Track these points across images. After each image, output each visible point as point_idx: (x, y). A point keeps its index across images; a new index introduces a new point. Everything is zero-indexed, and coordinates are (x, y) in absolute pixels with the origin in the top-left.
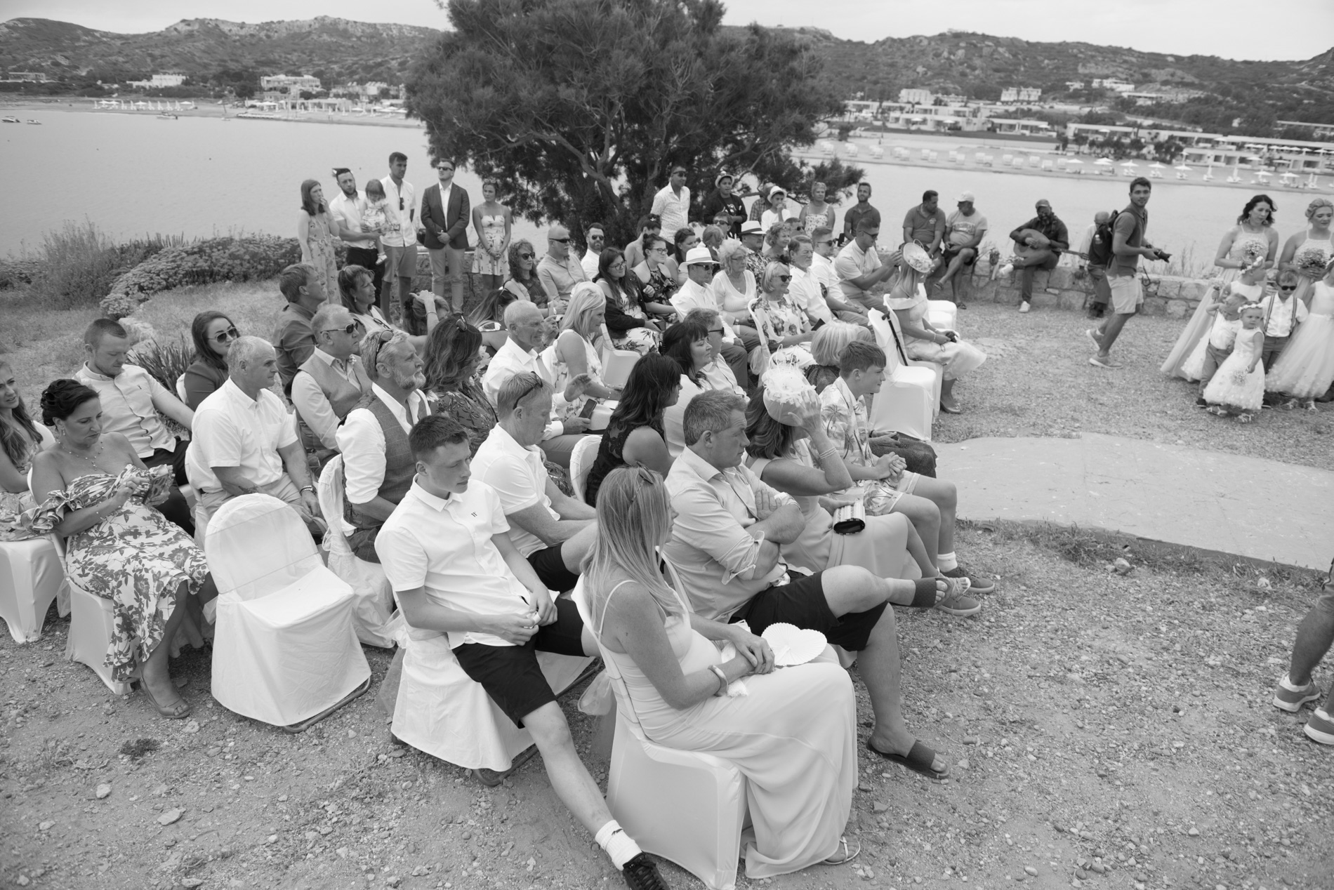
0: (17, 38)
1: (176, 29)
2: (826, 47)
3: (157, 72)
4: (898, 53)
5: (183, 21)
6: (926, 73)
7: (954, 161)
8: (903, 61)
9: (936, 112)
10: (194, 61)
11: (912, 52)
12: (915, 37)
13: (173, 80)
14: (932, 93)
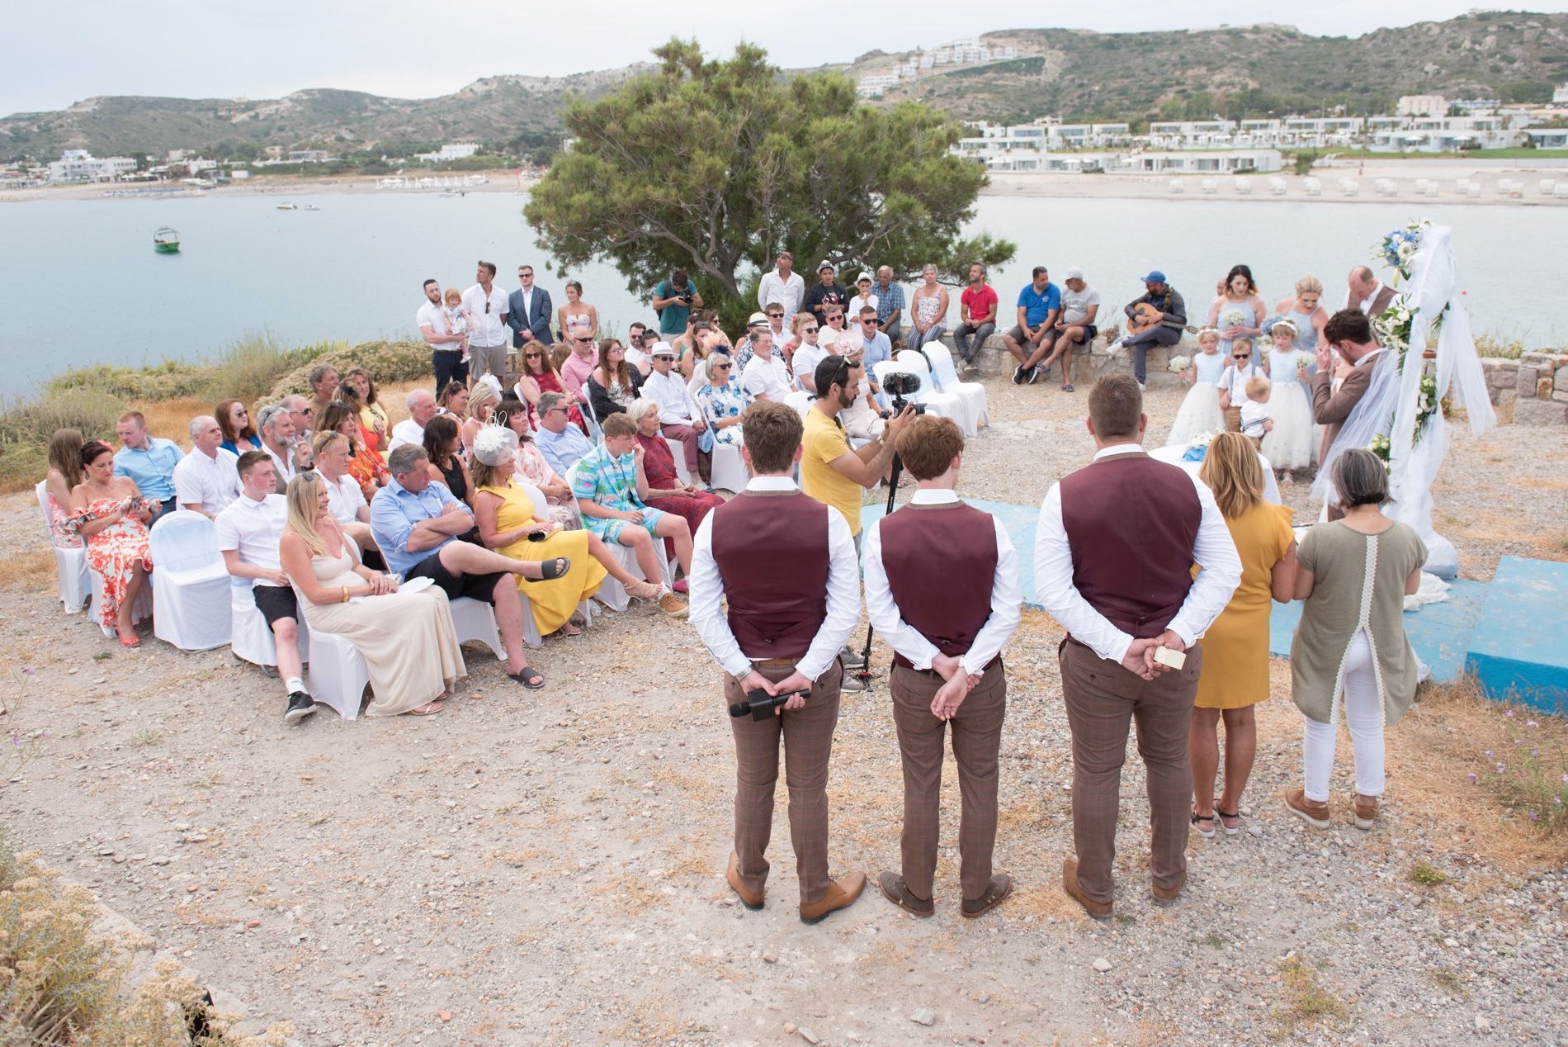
0: (301, 112)
1: (472, 90)
2: (1290, 48)
3: (446, 141)
4: (1397, 48)
5: (480, 80)
6: (1439, 72)
7: (1464, 192)
8: (1403, 59)
9: (1447, 125)
10: (491, 126)
11: (1416, 45)
12: (1420, 25)
13: (463, 150)
14: (1447, 99)
